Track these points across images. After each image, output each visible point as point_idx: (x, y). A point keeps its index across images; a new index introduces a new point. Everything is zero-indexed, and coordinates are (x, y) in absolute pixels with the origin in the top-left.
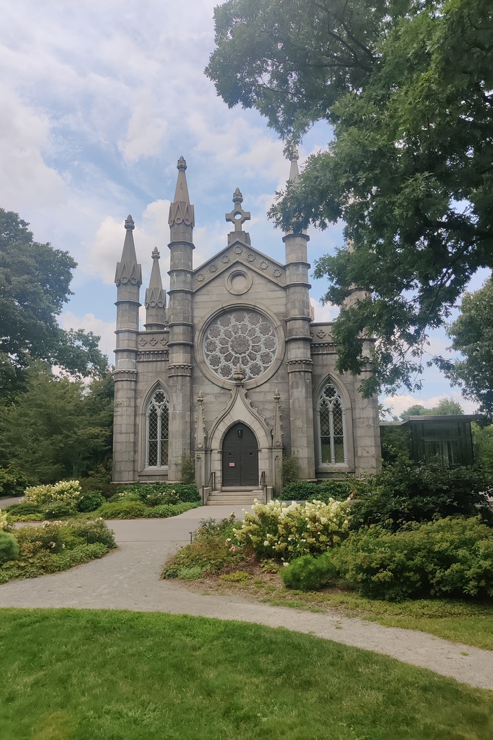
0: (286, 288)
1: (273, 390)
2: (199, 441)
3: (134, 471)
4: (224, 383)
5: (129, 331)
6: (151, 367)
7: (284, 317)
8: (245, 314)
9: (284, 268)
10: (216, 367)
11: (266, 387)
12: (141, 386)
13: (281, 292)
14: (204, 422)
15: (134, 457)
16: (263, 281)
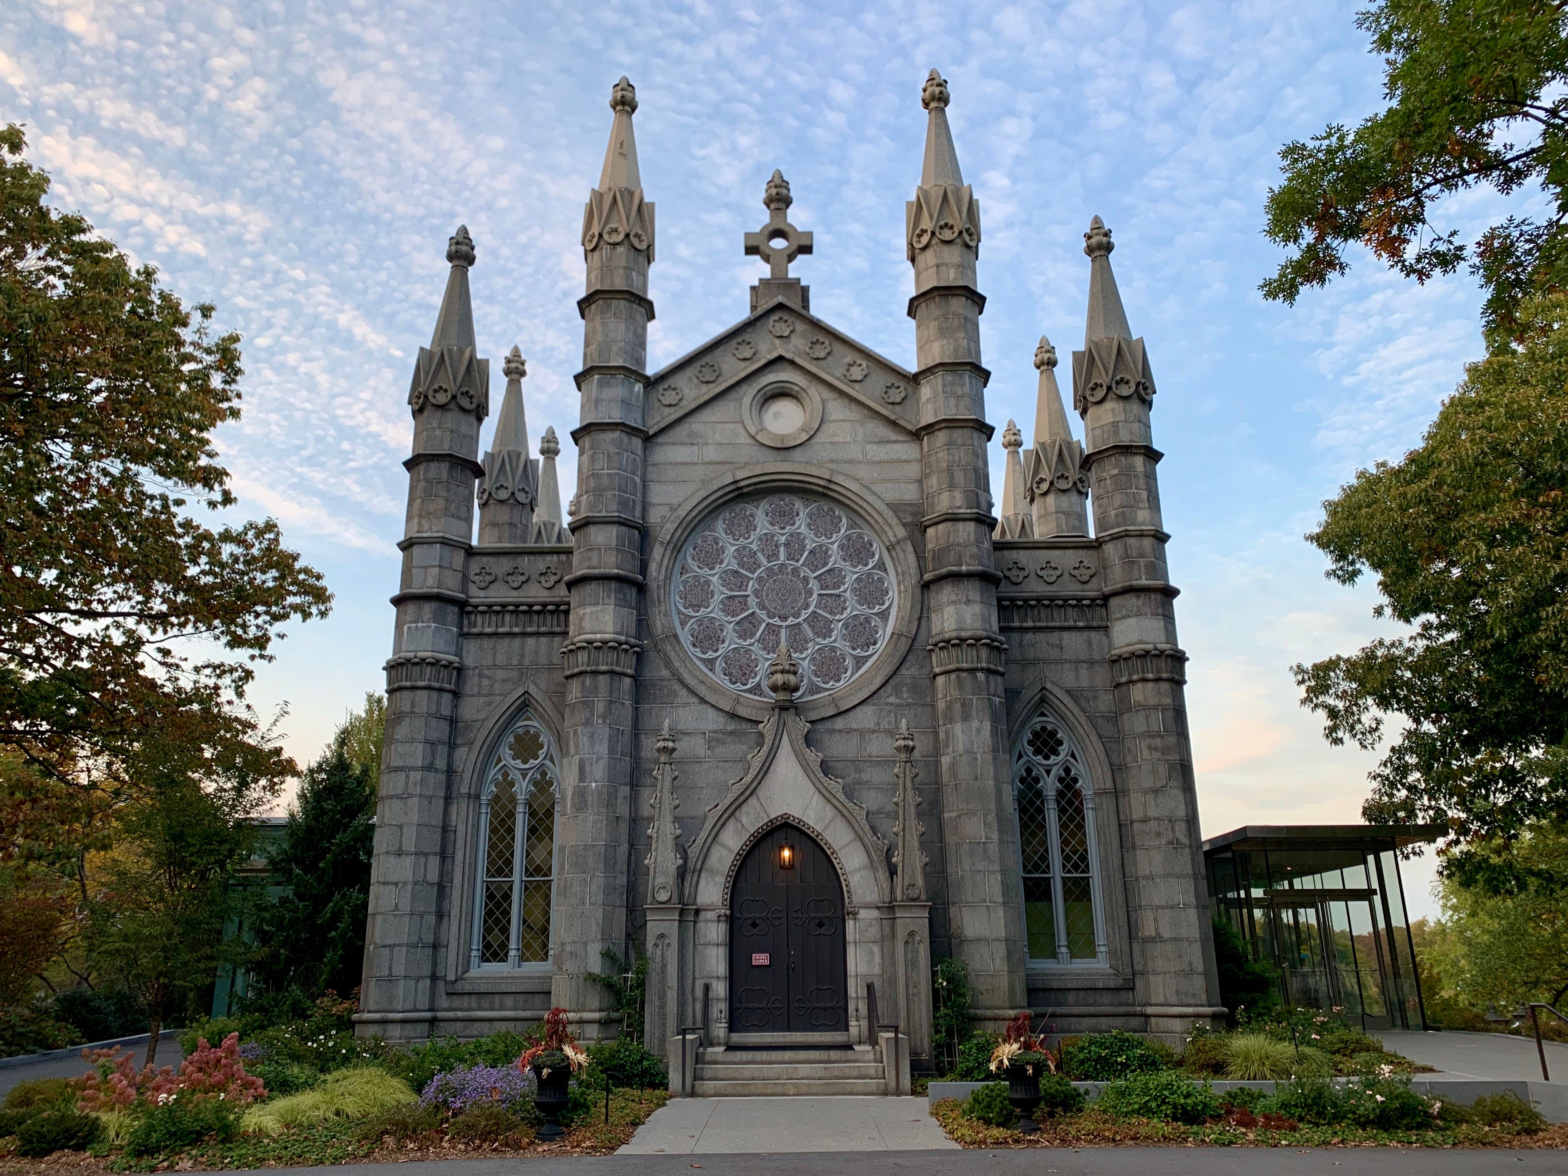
0: (917, 435)
1: (885, 725)
2: (660, 880)
3: (434, 978)
4: (737, 700)
5: (445, 542)
6: (506, 650)
7: (914, 515)
8: (798, 504)
9: (915, 379)
10: (710, 654)
11: (866, 717)
12: (469, 709)
13: (906, 446)
14: (677, 820)
15: (437, 935)
16: (854, 413)
